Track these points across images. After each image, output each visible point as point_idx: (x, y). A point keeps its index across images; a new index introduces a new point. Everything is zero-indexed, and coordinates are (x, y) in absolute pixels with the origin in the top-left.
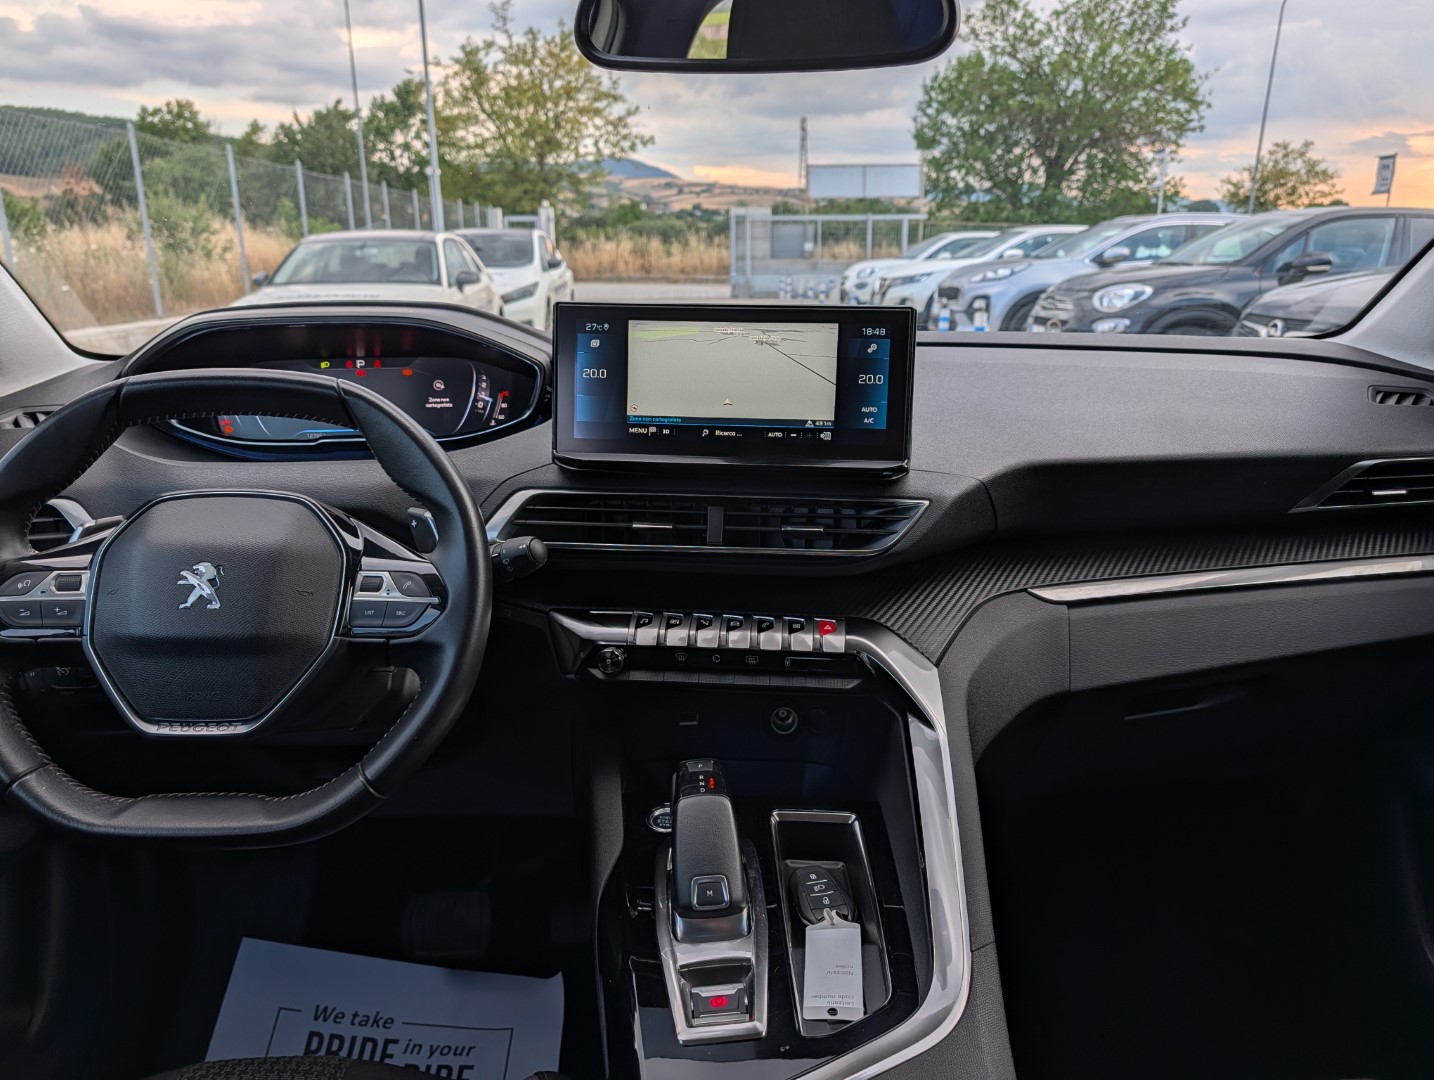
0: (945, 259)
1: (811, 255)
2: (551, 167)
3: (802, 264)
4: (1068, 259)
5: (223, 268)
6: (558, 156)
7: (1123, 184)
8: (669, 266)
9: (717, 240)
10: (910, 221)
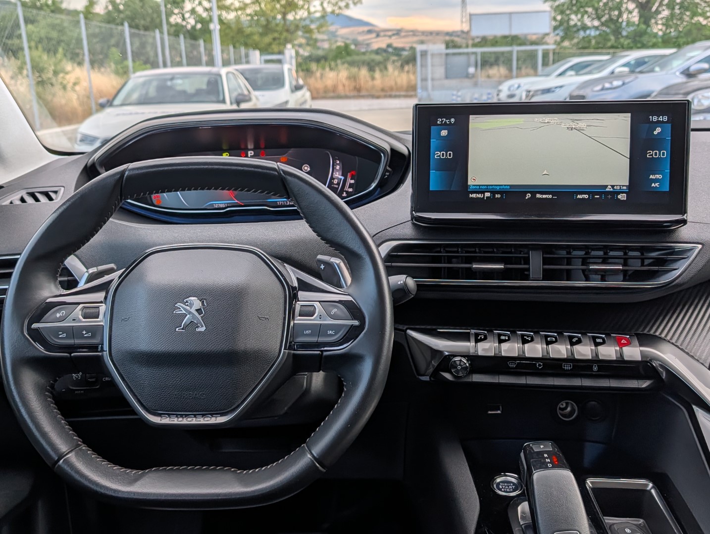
0: (571, 76)
1: (473, 76)
2: (292, 22)
3: (467, 82)
4: (664, 72)
5: (74, 96)
6: (296, 13)
7: (696, 19)
8: (373, 87)
9: (406, 68)
10: (543, 50)
